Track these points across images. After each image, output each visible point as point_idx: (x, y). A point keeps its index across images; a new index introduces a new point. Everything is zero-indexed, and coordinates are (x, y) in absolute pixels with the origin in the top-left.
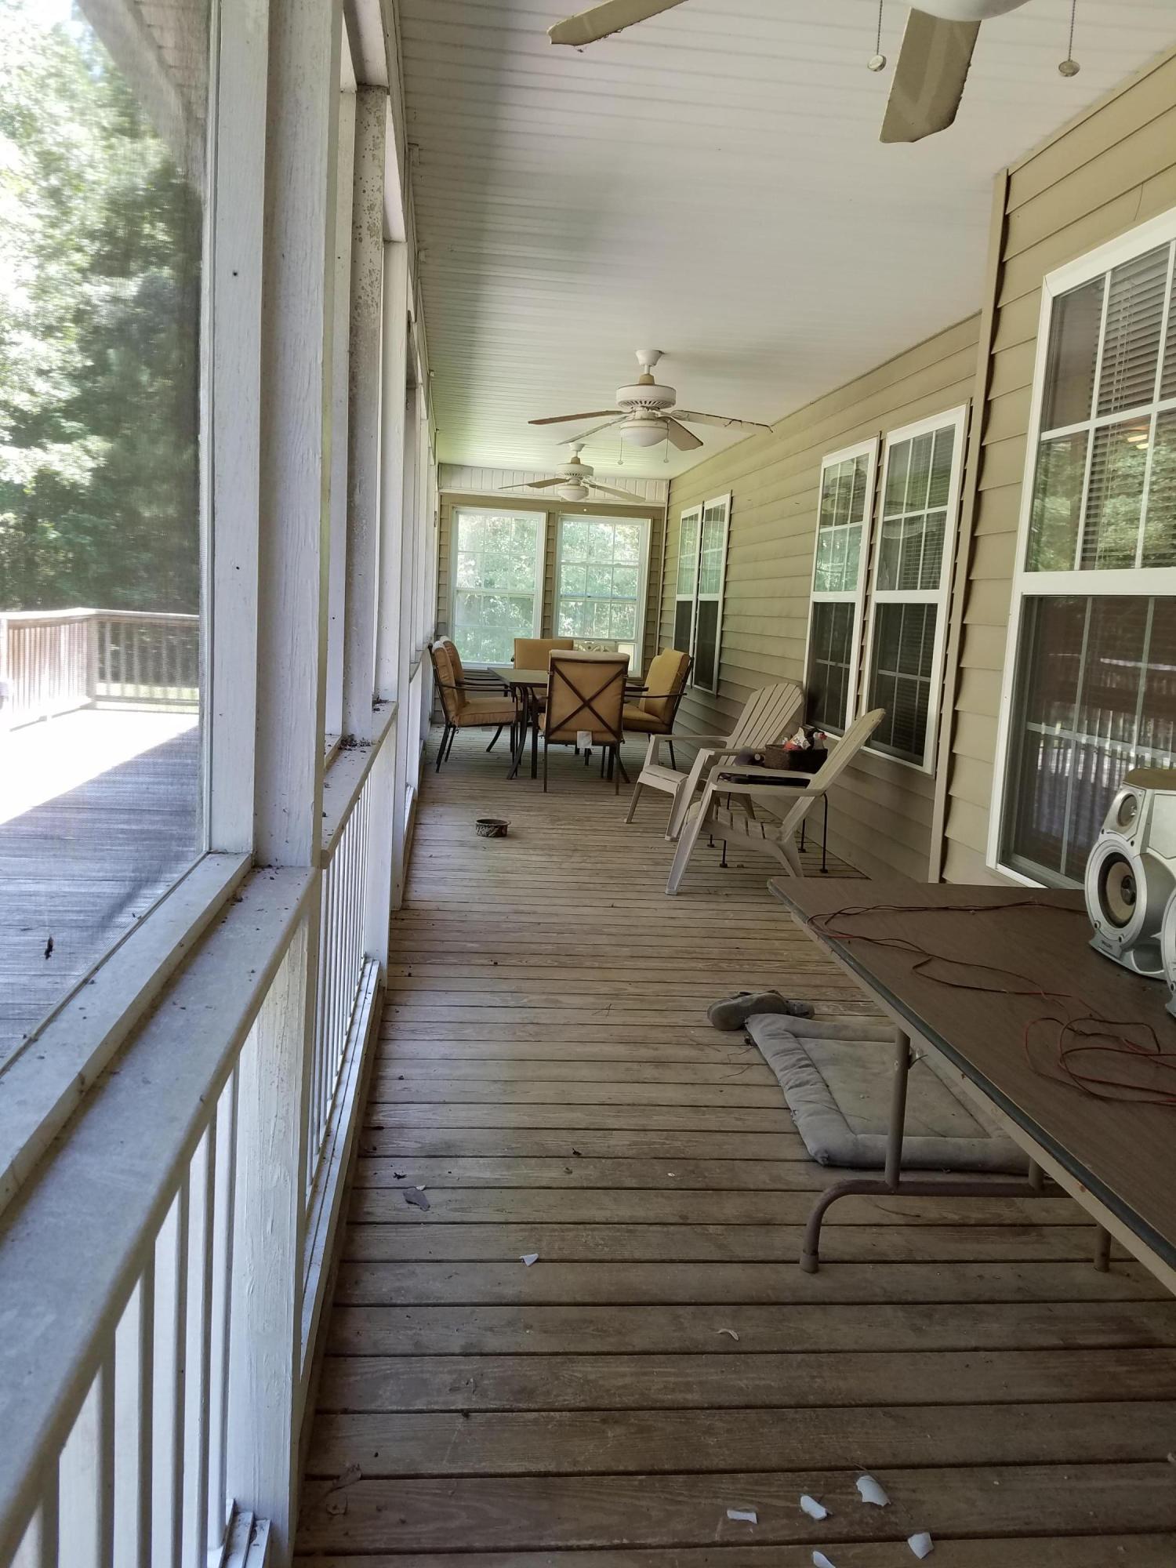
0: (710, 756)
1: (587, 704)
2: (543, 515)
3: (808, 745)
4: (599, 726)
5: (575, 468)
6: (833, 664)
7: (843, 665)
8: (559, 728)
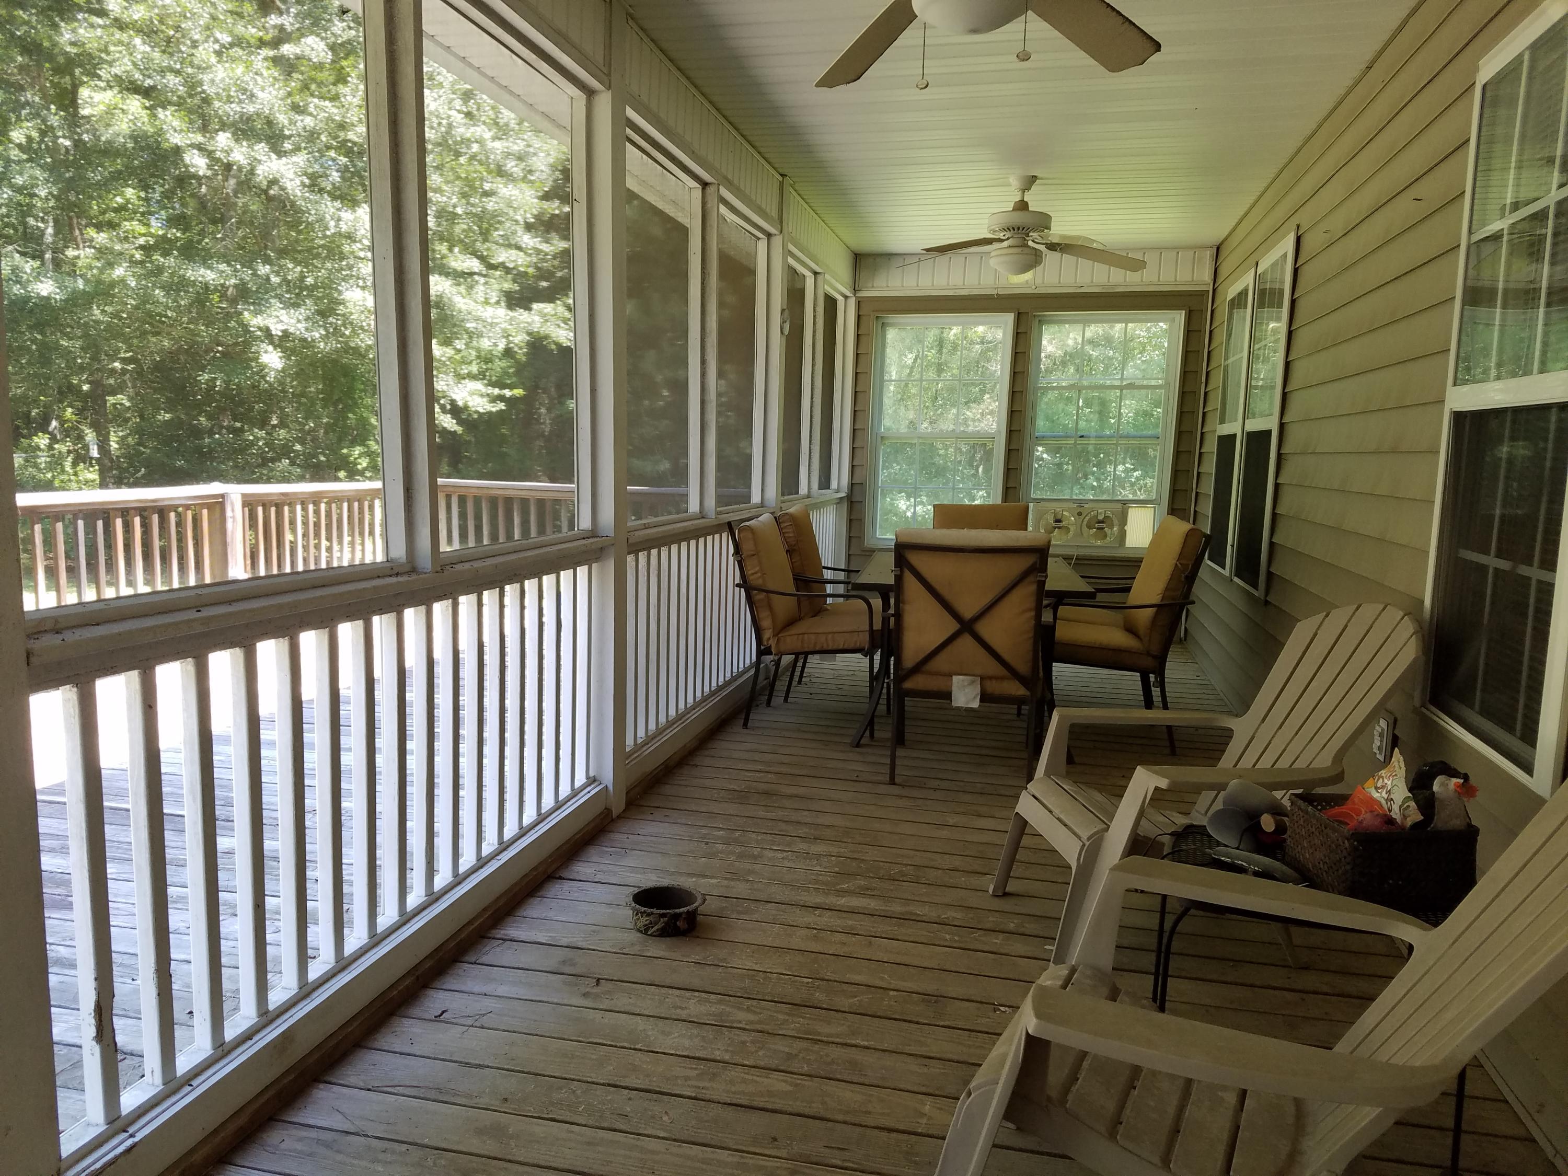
0: (1157, 789)
1: (967, 627)
2: (1010, 318)
3: (1415, 816)
4: (993, 668)
5: (1019, 218)
6: (1504, 565)
7: (1534, 573)
8: (918, 668)
